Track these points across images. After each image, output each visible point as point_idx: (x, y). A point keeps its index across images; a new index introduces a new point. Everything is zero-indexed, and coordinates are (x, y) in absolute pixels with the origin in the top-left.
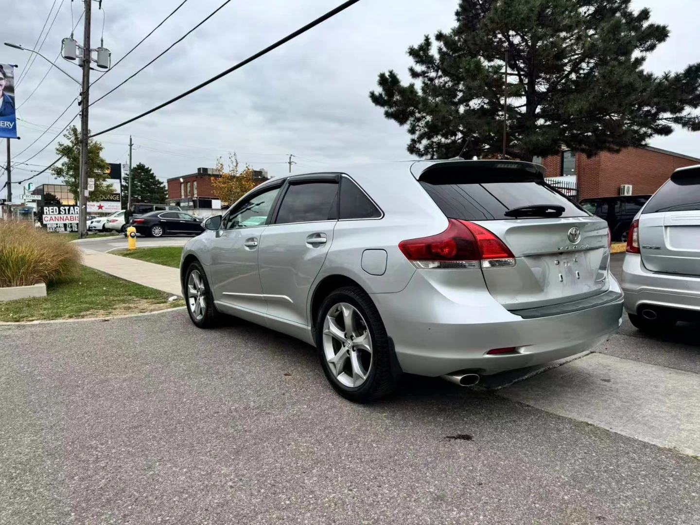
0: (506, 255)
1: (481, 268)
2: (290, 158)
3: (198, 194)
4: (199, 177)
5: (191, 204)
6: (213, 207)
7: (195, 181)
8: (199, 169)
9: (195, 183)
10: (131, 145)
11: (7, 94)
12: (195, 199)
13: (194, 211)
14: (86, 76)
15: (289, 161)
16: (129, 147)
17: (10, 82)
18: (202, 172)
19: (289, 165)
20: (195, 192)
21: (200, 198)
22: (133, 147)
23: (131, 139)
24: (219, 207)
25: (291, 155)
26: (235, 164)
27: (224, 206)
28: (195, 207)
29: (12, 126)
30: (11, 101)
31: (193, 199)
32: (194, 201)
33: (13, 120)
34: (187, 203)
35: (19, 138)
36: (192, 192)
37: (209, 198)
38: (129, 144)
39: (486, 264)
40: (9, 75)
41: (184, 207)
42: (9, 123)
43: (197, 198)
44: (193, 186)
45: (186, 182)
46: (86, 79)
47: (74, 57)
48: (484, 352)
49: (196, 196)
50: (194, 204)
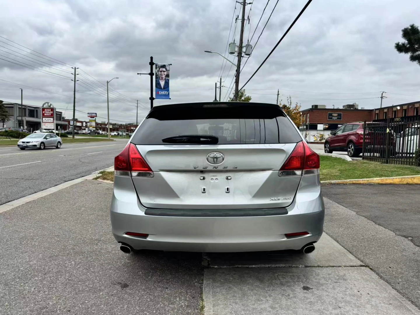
0: (147, 169)
1: (131, 176)
2: (382, 94)
3: (309, 121)
4: (311, 111)
5: (305, 127)
6: (318, 129)
7: (308, 113)
8: (313, 106)
9: (308, 115)
10: (278, 95)
11: (167, 78)
12: (308, 124)
13: (307, 131)
14: (239, 61)
15: (381, 96)
16: (277, 96)
17: (168, 72)
18: (314, 108)
19: (381, 99)
20: (308, 120)
21: (310, 123)
22: (279, 96)
23: (278, 91)
24: (322, 129)
25: (383, 92)
26: (290, 104)
27: (325, 128)
28: (307, 129)
29: (168, 93)
30: (168, 81)
31: (306, 124)
32: (306, 126)
33: (168, 90)
34: (303, 127)
35: (170, 99)
36: (306, 120)
37: (316, 123)
38: (277, 94)
39: (134, 174)
40: (168, 69)
41: (301, 129)
42: (167, 92)
43: (308, 123)
44: (307, 116)
45: (303, 114)
46: (239, 62)
47: (234, 52)
48: (123, 233)
49: (308, 122)
50: (306, 127)
